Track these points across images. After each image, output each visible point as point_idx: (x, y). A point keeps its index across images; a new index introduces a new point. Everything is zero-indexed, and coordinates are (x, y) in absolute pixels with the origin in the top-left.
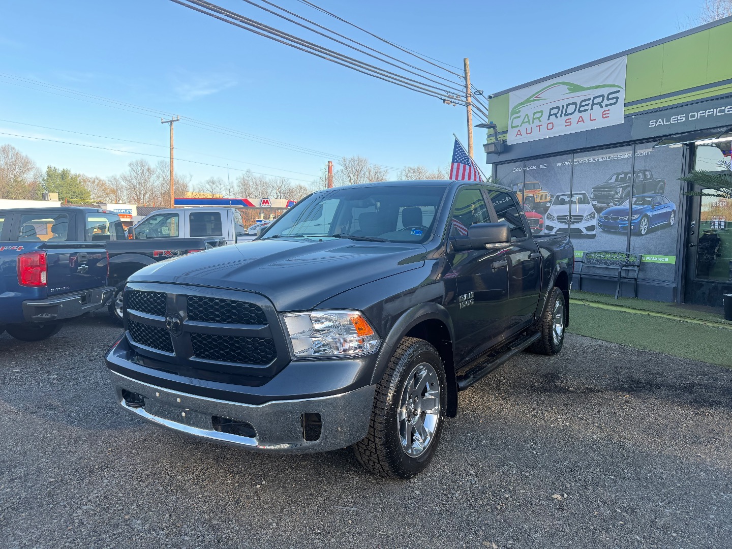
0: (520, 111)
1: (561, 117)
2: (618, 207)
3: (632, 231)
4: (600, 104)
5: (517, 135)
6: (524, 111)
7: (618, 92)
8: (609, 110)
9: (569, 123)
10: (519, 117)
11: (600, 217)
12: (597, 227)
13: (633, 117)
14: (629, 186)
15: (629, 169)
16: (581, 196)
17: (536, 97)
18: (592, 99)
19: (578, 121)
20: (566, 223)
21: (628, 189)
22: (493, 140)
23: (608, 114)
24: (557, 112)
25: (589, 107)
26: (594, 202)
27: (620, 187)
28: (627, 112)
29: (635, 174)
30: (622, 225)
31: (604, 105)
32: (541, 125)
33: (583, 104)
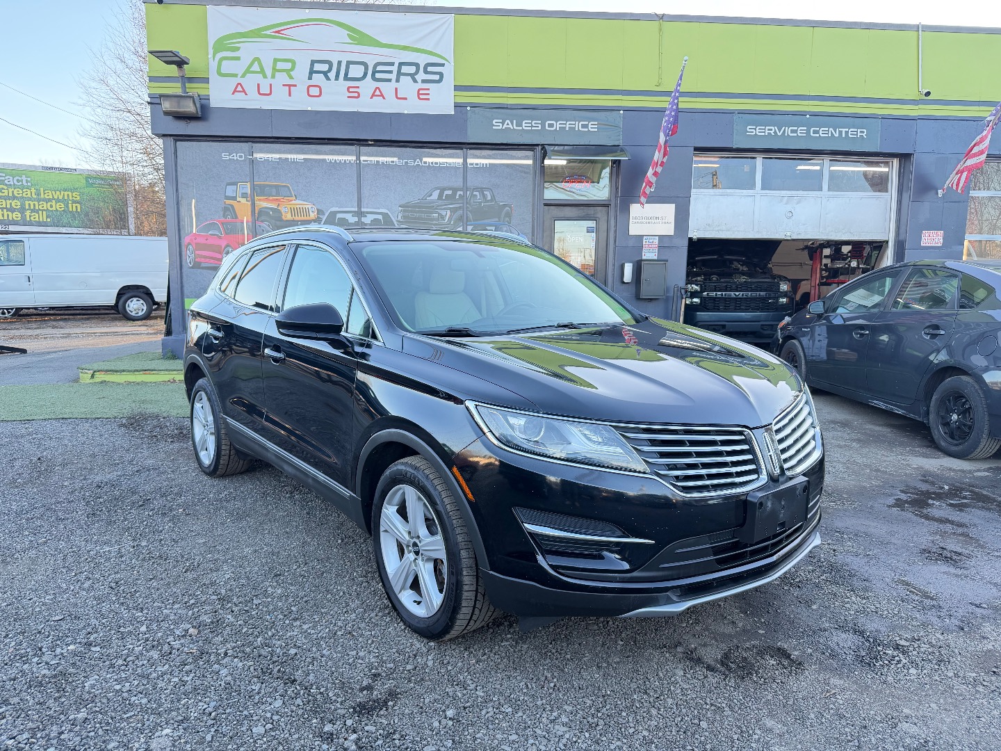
0: (238, 49)
1: (337, 78)
4: (412, 76)
5: (235, 91)
6: (248, 51)
7: (443, 65)
8: (429, 89)
9: (354, 94)
10: (238, 58)
13: (468, 108)
14: (460, 208)
15: (460, 183)
16: (380, 217)
17: (279, 32)
18: (396, 65)
19: (373, 95)
21: (460, 211)
22: (175, 88)
23: (428, 94)
25: (393, 76)
27: (444, 209)
28: (460, 100)
29: (468, 192)
31: (419, 81)
32: (295, 86)
33: (379, 68)
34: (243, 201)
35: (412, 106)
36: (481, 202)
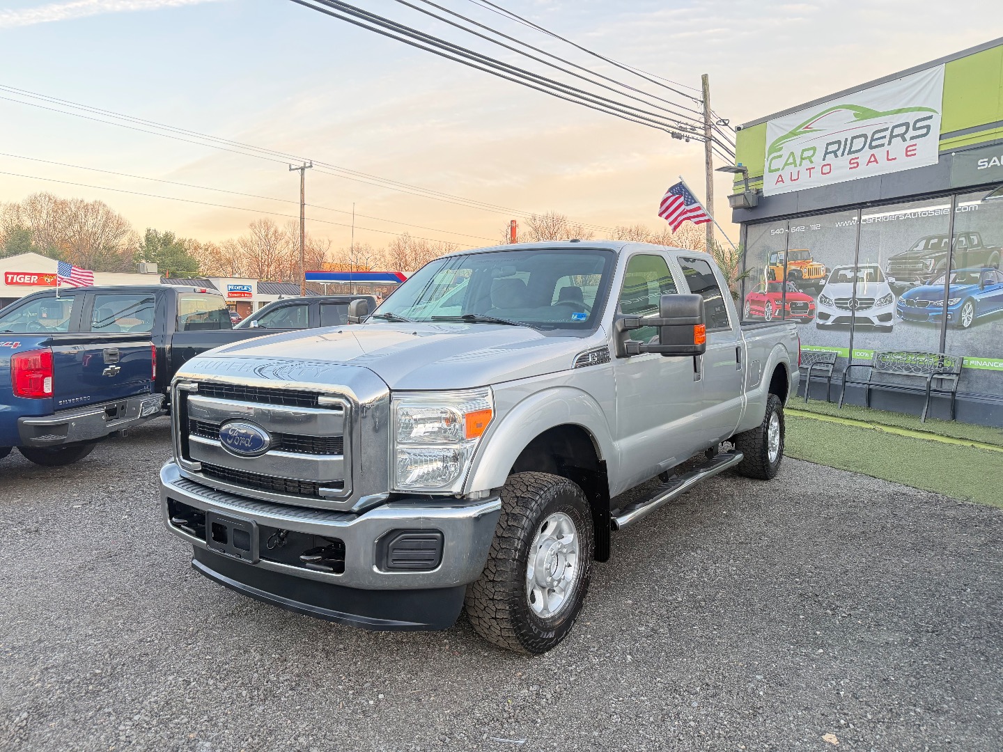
0: (782, 148)
1: (843, 154)
2: (926, 287)
3: (949, 322)
4: (902, 136)
5: (778, 182)
6: (789, 147)
7: (930, 117)
8: (916, 145)
9: (855, 164)
10: (780, 156)
11: (900, 302)
12: (895, 315)
13: (953, 154)
14: (944, 256)
15: (946, 230)
16: (872, 271)
17: (807, 127)
18: (890, 129)
19: (869, 162)
20: (847, 308)
21: (945, 260)
22: (742, 189)
23: (915, 150)
24: (837, 148)
25: (886, 141)
26: (892, 280)
27: (929, 258)
28: (943, 148)
29: (954, 239)
30: (935, 314)
31: (908, 138)
32: (813, 168)
33: (876, 136)
34: (780, 265)
35: (903, 164)
36: (966, 249)
